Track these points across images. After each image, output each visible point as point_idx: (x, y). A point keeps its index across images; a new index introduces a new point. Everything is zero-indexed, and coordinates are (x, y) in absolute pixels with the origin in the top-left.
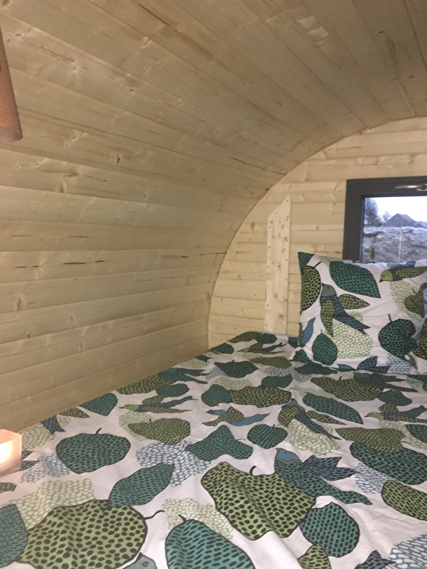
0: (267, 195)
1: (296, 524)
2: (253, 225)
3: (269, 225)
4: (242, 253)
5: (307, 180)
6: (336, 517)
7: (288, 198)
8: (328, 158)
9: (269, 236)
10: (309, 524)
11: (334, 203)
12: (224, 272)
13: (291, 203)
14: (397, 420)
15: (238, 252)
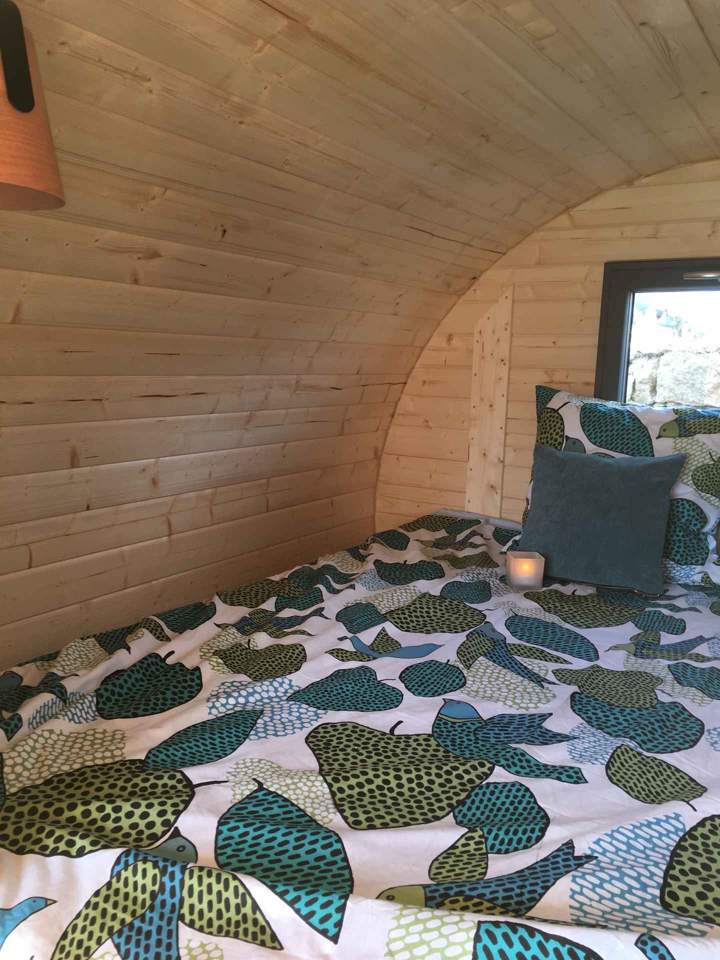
0: (474, 287)
1: (448, 809)
2: (450, 337)
3: (477, 337)
4: (431, 383)
5: (539, 263)
6: (516, 801)
7: (509, 292)
8: (575, 226)
9: (476, 357)
10: (469, 809)
11: (584, 302)
12: (403, 415)
13: (514, 301)
14: (656, 658)
15: (424, 382)
